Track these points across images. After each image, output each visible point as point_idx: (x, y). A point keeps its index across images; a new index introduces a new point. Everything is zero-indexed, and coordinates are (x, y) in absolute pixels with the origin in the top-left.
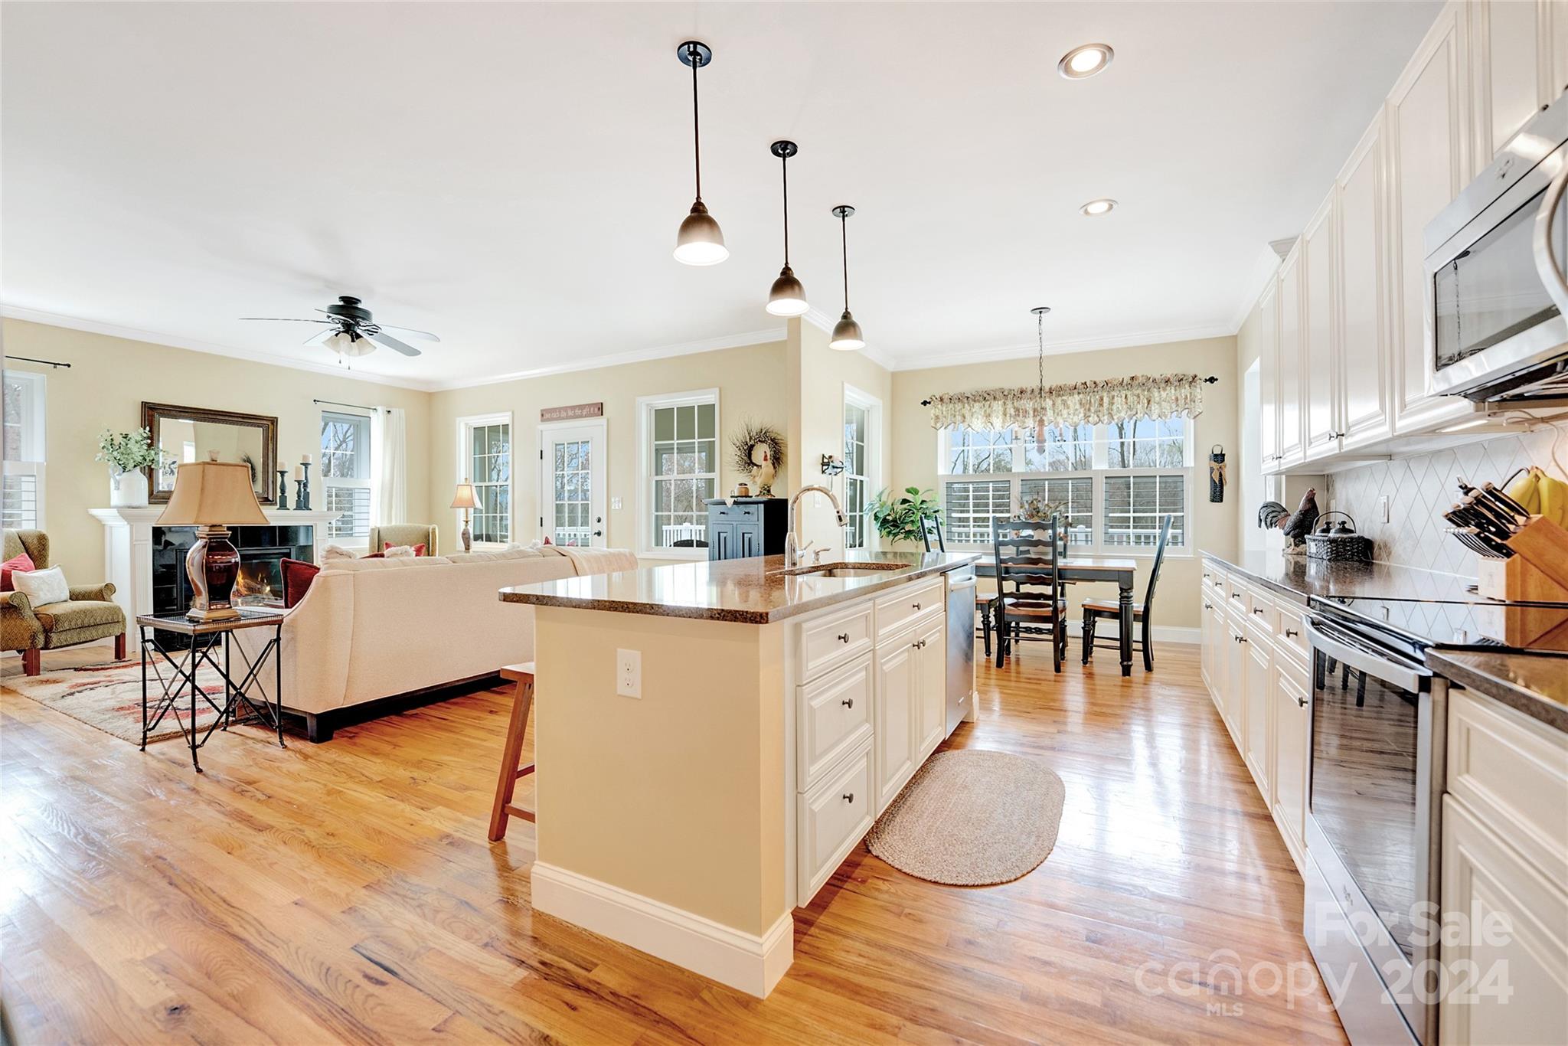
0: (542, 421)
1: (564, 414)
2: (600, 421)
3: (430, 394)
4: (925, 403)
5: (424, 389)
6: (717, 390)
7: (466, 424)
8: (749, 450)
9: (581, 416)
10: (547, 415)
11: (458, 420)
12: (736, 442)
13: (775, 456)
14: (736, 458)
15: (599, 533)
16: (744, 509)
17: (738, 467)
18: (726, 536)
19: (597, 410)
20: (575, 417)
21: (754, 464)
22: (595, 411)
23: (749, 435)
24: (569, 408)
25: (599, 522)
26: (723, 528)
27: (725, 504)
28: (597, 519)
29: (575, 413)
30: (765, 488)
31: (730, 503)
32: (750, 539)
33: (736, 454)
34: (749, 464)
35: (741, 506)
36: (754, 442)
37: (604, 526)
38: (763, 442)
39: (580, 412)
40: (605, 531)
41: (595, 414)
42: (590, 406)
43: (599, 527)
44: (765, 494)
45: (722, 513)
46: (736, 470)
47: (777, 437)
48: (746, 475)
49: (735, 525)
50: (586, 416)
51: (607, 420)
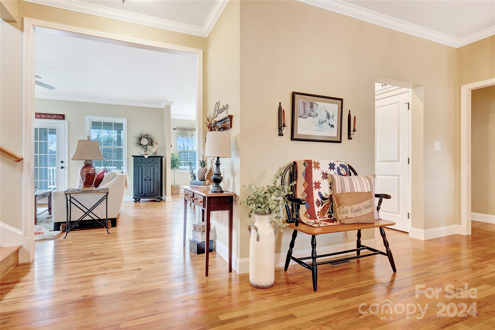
2: (64, 122)
4: (174, 129)
6: (126, 119)
8: (140, 139)
9: (51, 118)
12: (136, 137)
13: (151, 142)
14: (136, 142)
15: (62, 168)
16: (152, 159)
17: (137, 145)
18: (143, 167)
19: (61, 117)
20: (46, 118)
21: (142, 145)
22: (60, 117)
23: (141, 135)
24: (43, 114)
25: (63, 163)
26: (141, 165)
27: (144, 157)
28: (61, 161)
29: (46, 116)
30: (156, 152)
31: (146, 157)
32: (154, 168)
33: (135, 141)
34: (141, 145)
35: (150, 158)
36: (143, 138)
37: (66, 165)
38: (147, 138)
39: (50, 117)
40: (67, 167)
41: (60, 119)
42: (57, 115)
43: (62, 165)
44: (156, 154)
45: (141, 160)
46: (136, 146)
47: (152, 137)
48: (140, 148)
49: (147, 163)
50: (54, 119)
51: (68, 122)
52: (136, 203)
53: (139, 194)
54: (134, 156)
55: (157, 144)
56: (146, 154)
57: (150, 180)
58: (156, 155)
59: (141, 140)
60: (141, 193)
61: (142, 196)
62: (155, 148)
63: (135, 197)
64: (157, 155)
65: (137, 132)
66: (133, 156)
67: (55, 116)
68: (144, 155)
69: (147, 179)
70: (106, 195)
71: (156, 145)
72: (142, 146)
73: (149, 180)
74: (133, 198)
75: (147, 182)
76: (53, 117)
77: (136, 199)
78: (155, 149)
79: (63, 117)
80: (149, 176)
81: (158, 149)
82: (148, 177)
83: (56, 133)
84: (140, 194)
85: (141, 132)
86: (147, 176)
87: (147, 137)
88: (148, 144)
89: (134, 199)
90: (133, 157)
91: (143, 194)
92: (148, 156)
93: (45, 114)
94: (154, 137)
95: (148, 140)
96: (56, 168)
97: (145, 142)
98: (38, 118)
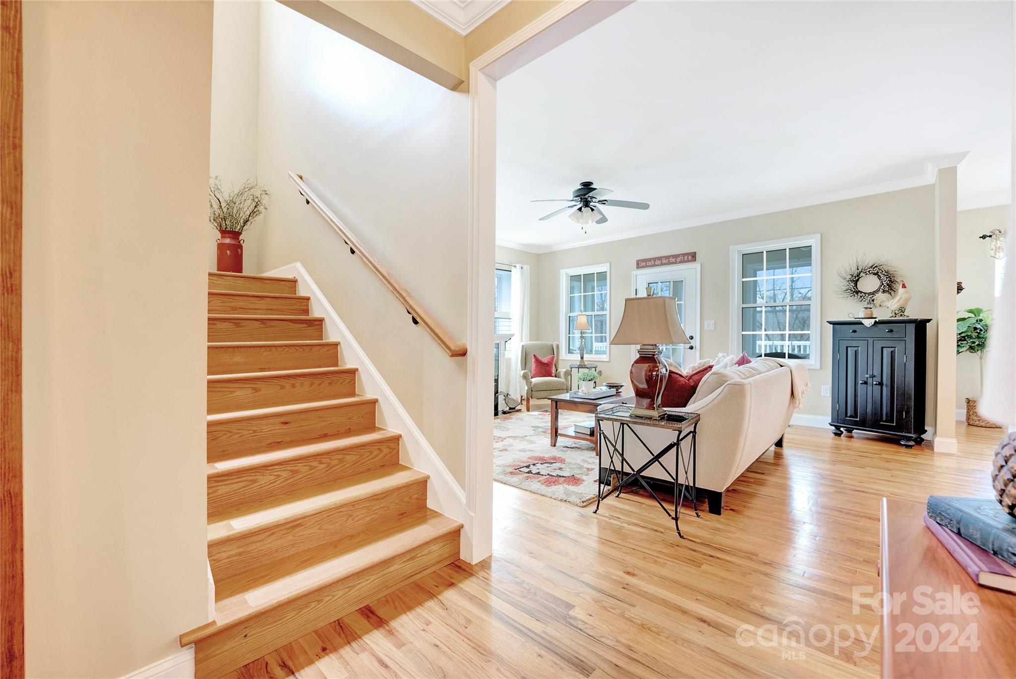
0: (637, 268)
1: (658, 262)
2: (695, 266)
3: (538, 255)
5: (536, 251)
6: (819, 235)
7: (566, 274)
8: (855, 280)
9: (675, 263)
10: (642, 264)
11: (562, 271)
12: (844, 275)
13: (890, 284)
14: (843, 287)
15: (692, 348)
16: (886, 328)
17: (846, 295)
18: (858, 349)
19: (690, 257)
20: (669, 263)
21: (861, 292)
22: (688, 258)
23: (858, 269)
24: (664, 257)
25: (692, 339)
26: (854, 343)
27: (861, 324)
28: (690, 337)
29: (669, 261)
30: (902, 310)
31: (868, 323)
32: (892, 354)
33: (843, 284)
34: (857, 292)
35: (880, 326)
36: (864, 275)
37: (696, 343)
38: (875, 274)
39: (673, 260)
40: (698, 346)
41: (688, 261)
42: (684, 255)
43: (692, 343)
44: (901, 315)
45: (855, 331)
46: (843, 297)
47: (891, 270)
48: (855, 301)
49: (871, 340)
50: (680, 262)
51: (701, 264)
52: (837, 437)
53: (846, 416)
54: (834, 324)
55: (904, 286)
56: (870, 317)
57: (881, 384)
58: (901, 318)
59: (858, 280)
60: (853, 414)
61: (856, 423)
62: (897, 298)
63: (834, 422)
64: (905, 318)
65: (847, 264)
66: (830, 323)
67: (681, 257)
68: (862, 318)
69: (870, 380)
70: (693, 430)
71: (901, 290)
72: (861, 297)
73: (876, 384)
74: (831, 425)
75: (870, 388)
76: (679, 260)
77: (838, 428)
78: (899, 300)
79: (693, 257)
80: (875, 373)
81: (907, 300)
82: (873, 376)
83: (684, 295)
84: (851, 416)
85: (859, 260)
86: (870, 372)
87: (876, 271)
88: (879, 289)
89: (833, 428)
90: (832, 325)
91: (858, 419)
92: (874, 320)
93: (667, 257)
94: (897, 269)
95: (879, 277)
97: (869, 284)
98: (658, 265)
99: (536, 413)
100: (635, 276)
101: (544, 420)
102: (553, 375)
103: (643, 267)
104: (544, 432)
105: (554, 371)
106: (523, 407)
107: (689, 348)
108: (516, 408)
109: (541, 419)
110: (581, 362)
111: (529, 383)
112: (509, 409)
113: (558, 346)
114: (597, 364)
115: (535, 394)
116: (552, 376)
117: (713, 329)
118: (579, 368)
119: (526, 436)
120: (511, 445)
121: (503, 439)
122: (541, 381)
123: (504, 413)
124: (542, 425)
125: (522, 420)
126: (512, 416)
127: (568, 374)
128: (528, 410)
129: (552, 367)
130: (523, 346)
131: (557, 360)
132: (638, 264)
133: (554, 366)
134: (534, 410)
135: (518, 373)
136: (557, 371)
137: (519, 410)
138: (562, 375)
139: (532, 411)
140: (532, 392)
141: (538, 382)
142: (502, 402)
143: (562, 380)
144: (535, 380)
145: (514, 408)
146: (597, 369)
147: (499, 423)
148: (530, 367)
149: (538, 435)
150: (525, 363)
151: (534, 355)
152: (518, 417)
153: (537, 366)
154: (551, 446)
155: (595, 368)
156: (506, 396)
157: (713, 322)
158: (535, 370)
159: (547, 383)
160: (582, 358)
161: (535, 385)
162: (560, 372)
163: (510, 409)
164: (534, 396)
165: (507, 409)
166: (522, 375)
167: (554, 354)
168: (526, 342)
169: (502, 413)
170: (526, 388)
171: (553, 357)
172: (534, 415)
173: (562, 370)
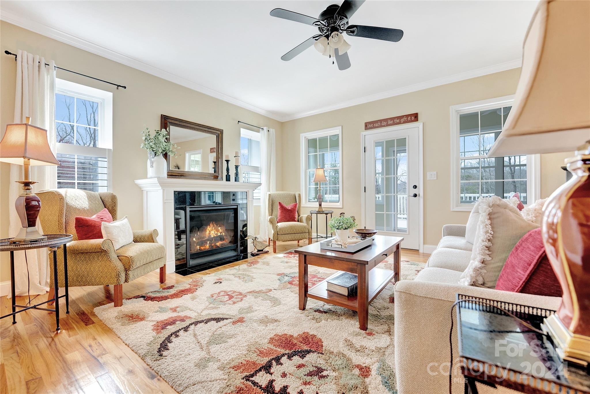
0: (365, 129)
1: (384, 123)
2: (418, 125)
3: (282, 123)
5: (280, 119)
7: (305, 137)
9: (400, 123)
10: (370, 126)
11: (301, 135)
15: (415, 195)
19: (413, 118)
20: (394, 124)
22: (411, 119)
25: (415, 188)
28: (414, 186)
29: (394, 122)
37: (420, 191)
39: (398, 121)
40: (422, 194)
41: (412, 121)
42: (407, 116)
43: (415, 191)
51: (423, 123)
67: (405, 118)
76: (402, 120)
79: (415, 117)
83: (407, 151)
93: (392, 119)
96: (406, 196)
98: (384, 126)
99: (281, 255)
100: (364, 136)
101: (289, 264)
102: (296, 219)
103: (371, 128)
104: (290, 283)
105: (297, 216)
106: (270, 249)
107: (414, 196)
108: (264, 250)
109: (287, 262)
110: (319, 208)
111: (275, 227)
112: (257, 251)
113: (299, 196)
114: (333, 210)
115: (280, 237)
116: (295, 221)
117: (436, 178)
118: (317, 214)
119: (271, 290)
120: (250, 310)
121: (242, 296)
122: (286, 226)
123: (253, 255)
124: (287, 271)
125: (268, 264)
126: (259, 260)
127: (309, 219)
128: (275, 252)
129: (295, 213)
130: (270, 195)
131: (299, 207)
132: (366, 126)
133: (297, 212)
134: (280, 252)
135: (266, 218)
136: (299, 216)
137: (267, 252)
138: (304, 220)
139: (279, 253)
140: (278, 235)
141: (283, 226)
142: (251, 245)
143: (304, 224)
144: (281, 225)
145: (262, 250)
146: (332, 214)
147: (244, 270)
148: (276, 213)
149: (284, 288)
150: (271, 211)
151: (280, 203)
152: (265, 260)
153: (282, 212)
154: (300, 309)
155: (331, 213)
156: (254, 239)
157: (435, 173)
158: (280, 215)
159: (291, 227)
160: (320, 205)
161: (280, 229)
162: (302, 217)
163: (259, 251)
164: (279, 238)
165: (255, 251)
166: (269, 220)
167: (296, 202)
168: (273, 191)
169: (251, 255)
170: (273, 232)
171: (296, 205)
172: (280, 258)
173: (304, 215)
